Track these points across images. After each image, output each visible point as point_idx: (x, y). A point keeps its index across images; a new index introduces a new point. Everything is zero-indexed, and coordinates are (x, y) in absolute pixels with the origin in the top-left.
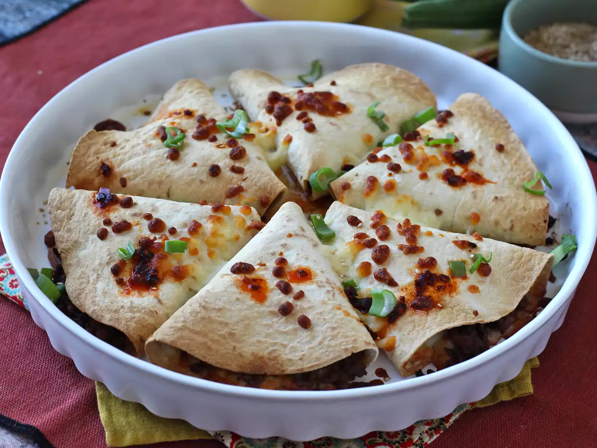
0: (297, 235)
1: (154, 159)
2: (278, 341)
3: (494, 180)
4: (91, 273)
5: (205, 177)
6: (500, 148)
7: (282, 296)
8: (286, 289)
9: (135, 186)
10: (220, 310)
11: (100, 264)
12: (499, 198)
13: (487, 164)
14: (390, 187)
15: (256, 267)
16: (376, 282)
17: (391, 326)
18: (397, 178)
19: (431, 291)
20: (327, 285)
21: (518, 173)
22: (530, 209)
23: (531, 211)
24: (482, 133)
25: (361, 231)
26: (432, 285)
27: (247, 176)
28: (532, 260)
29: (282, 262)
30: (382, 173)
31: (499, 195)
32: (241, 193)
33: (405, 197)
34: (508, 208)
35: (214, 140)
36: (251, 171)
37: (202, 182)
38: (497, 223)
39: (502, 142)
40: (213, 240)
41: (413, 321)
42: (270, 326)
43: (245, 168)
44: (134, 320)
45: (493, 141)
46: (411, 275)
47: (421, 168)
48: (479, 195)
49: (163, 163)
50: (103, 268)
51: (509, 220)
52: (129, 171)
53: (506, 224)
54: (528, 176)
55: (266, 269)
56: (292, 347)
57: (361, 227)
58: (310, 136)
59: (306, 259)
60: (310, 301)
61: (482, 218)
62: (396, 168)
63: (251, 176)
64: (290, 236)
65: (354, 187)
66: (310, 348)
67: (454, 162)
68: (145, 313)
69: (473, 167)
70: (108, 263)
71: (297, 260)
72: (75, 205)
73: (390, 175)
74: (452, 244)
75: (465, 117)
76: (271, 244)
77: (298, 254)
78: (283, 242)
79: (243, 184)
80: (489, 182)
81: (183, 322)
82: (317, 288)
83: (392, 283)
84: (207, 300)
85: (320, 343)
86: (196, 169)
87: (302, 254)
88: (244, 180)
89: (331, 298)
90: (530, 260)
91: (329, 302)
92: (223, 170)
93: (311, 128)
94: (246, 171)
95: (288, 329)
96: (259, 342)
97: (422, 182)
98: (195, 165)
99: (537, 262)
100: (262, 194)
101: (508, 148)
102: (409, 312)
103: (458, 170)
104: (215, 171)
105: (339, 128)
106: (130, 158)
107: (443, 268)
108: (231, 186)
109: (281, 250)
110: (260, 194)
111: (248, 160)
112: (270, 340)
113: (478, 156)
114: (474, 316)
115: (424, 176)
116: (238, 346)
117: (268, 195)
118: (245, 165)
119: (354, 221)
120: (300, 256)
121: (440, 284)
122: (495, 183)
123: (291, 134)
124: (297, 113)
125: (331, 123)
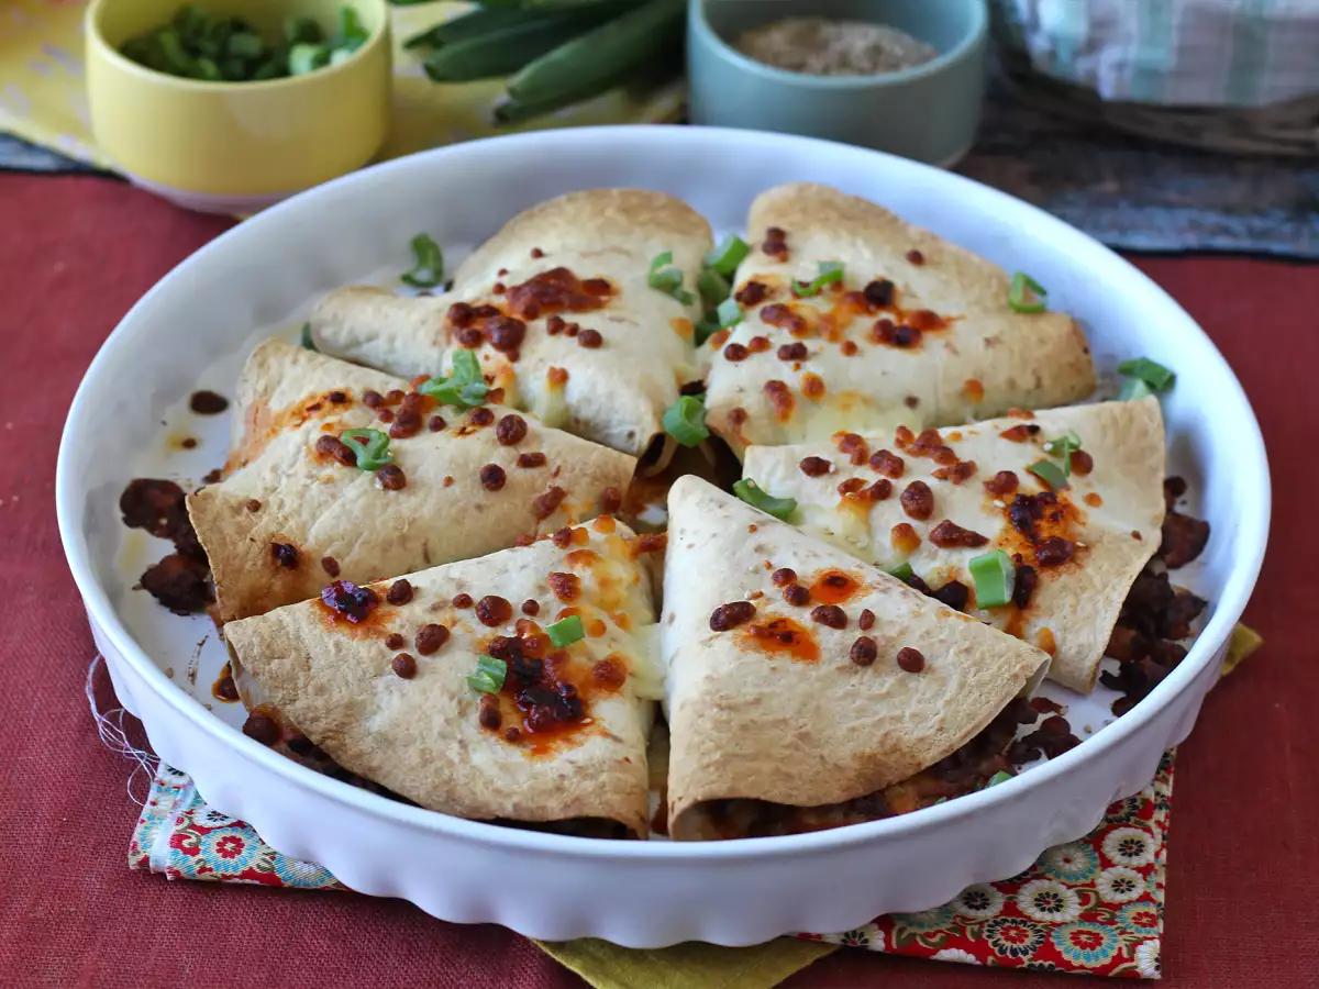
0: (762, 523)
1: (362, 501)
2: (881, 715)
3: (954, 313)
4: (441, 745)
5: (481, 495)
6: (916, 258)
7: (838, 633)
8: (838, 621)
9: (357, 564)
10: (757, 701)
11: (448, 721)
12: (993, 340)
13: (920, 290)
14: (815, 387)
16: (943, 553)
17: (1026, 614)
18: (811, 367)
19: (1046, 530)
21: (977, 288)
22: (1051, 339)
23: (1055, 339)
24: (866, 243)
25: (843, 478)
26: (1041, 517)
27: (559, 462)
28: (1135, 418)
29: (786, 576)
30: (778, 371)
31: (988, 335)
32: (563, 501)
33: (850, 395)
34: (1016, 351)
35: (439, 425)
36: (559, 452)
37: (479, 507)
38: (1012, 384)
39: (909, 248)
40: (608, 596)
41: (1065, 587)
42: (852, 695)
43: (543, 451)
44: (607, 788)
45: (894, 251)
46: (996, 515)
47: (833, 337)
48: (958, 345)
49: (385, 501)
50: (459, 727)
51: (1029, 371)
52: (331, 541)
53: (1027, 382)
54: (998, 287)
55: (771, 600)
56: (913, 716)
57: (836, 472)
58: (601, 354)
59: (816, 556)
60: (891, 622)
61: (986, 385)
62: (797, 353)
63: (564, 463)
64: (753, 529)
65: (751, 410)
66: (948, 703)
67: (872, 308)
68: (611, 769)
69: (906, 304)
70: (462, 713)
71: (803, 563)
72: (298, 638)
73: (796, 367)
74: (1004, 441)
75: (814, 228)
76: (737, 556)
77: (795, 554)
78: (752, 544)
79: (558, 482)
80: (953, 319)
81: (718, 748)
82: (882, 596)
83: (977, 541)
84: (722, 694)
85: (962, 686)
86: (456, 489)
87: (802, 551)
88: (556, 474)
89: (920, 602)
90: (1131, 419)
91: (923, 610)
92: (507, 471)
93: (593, 340)
94: (549, 458)
95: (887, 685)
96: (853, 729)
97: (856, 360)
98: (449, 481)
100: (603, 487)
101: (926, 252)
102: (1045, 577)
104: (494, 478)
105: (634, 324)
106: (314, 517)
107: (1030, 486)
108: (537, 495)
109: (761, 559)
110: (600, 488)
111: (537, 436)
112: (868, 721)
113: (898, 282)
114: (1140, 543)
115: (850, 349)
116: (825, 752)
117: (615, 485)
118: (539, 447)
119: (816, 467)
120: (801, 556)
121: (1048, 511)
122: (962, 318)
123: (558, 366)
124: (541, 324)
125: (612, 319)
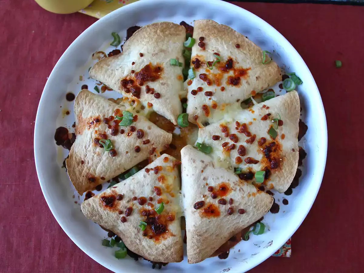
0: (204, 168)
1: (107, 161)
2: (234, 223)
3: (248, 67)
4: (135, 240)
5: (135, 154)
6: (238, 46)
7: (224, 206)
8: (223, 202)
10: (206, 231)
11: (135, 235)
12: (258, 77)
13: (239, 60)
14: (215, 106)
15: (203, 199)
16: (248, 164)
17: (267, 180)
18: (213, 98)
19: (273, 155)
20: (236, 186)
21: (254, 55)
22: (272, 74)
23: (273, 74)
24: (225, 42)
25: (223, 141)
26: (271, 151)
27: (153, 142)
28: (293, 103)
29: (211, 189)
30: (205, 100)
31: (257, 76)
32: (156, 150)
33: (223, 106)
34: (264, 80)
35: (123, 132)
36: (153, 139)
37: (135, 157)
38: (262, 88)
39: (236, 42)
40: (169, 190)
41: (277, 176)
42: (228, 221)
43: (149, 139)
44: (173, 254)
45: (232, 43)
46: (261, 153)
47: (218, 85)
48: (250, 81)
49: (112, 160)
50: (138, 235)
51: (266, 83)
52: (102, 173)
54: (259, 54)
55: (208, 197)
56: (242, 222)
57: (221, 139)
58: (160, 100)
59: (218, 178)
60: (237, 202)
61: (256, 91)
62: (209, 94)
63: (154, 141)
64: (202, 171)
65: (199, 115)
66: (250, 219)
67: (228, 70)
68: (174, 246)
69: (237, 66)
70: (139, 232)
71: (215, 182)
72: (98, 211)
73: (210, 99)
74: (262, 121)
75: (211, 37)
76: (199, 182)
77: (213, 179)
78: (202, 177)
79: (154, 146)
80: (247, 69)
82: (234, 192)
83: (256, 162)
84: (198, 231)
86: (129, 154)
87: (215, 177)
88: (153, 144)
89: (244, 193)
90: (293, 104)
91: (244, 195)
92: (140, 146)
93: (158, 96)
94: (151, 140)
95: (236, 217)
96: (228, 228)
97: (224, 92)
98: (127, 152)
99: (296, 104)
101: (240, 43)
102: (272, 171)
103: (231, 73)
104: (138, 150)
105: (168, 85)
106: (97, 167)
107: (269, 139)
108: (149, 150)
109: (205, 182)
110: (164, 145)
111: (147, 134)
112: (232, 225)
113: (234, 58)
114: (294, 153)
115: (223, 89)
116: (222, 236)
117: (167, 143)
118: (148, 138)
119: (216, 138)
120: (214, 179)
121: (274, 148)
122: (250, 69)
123: (150, 102)
124: (144, 88)
125: (162, 84)
